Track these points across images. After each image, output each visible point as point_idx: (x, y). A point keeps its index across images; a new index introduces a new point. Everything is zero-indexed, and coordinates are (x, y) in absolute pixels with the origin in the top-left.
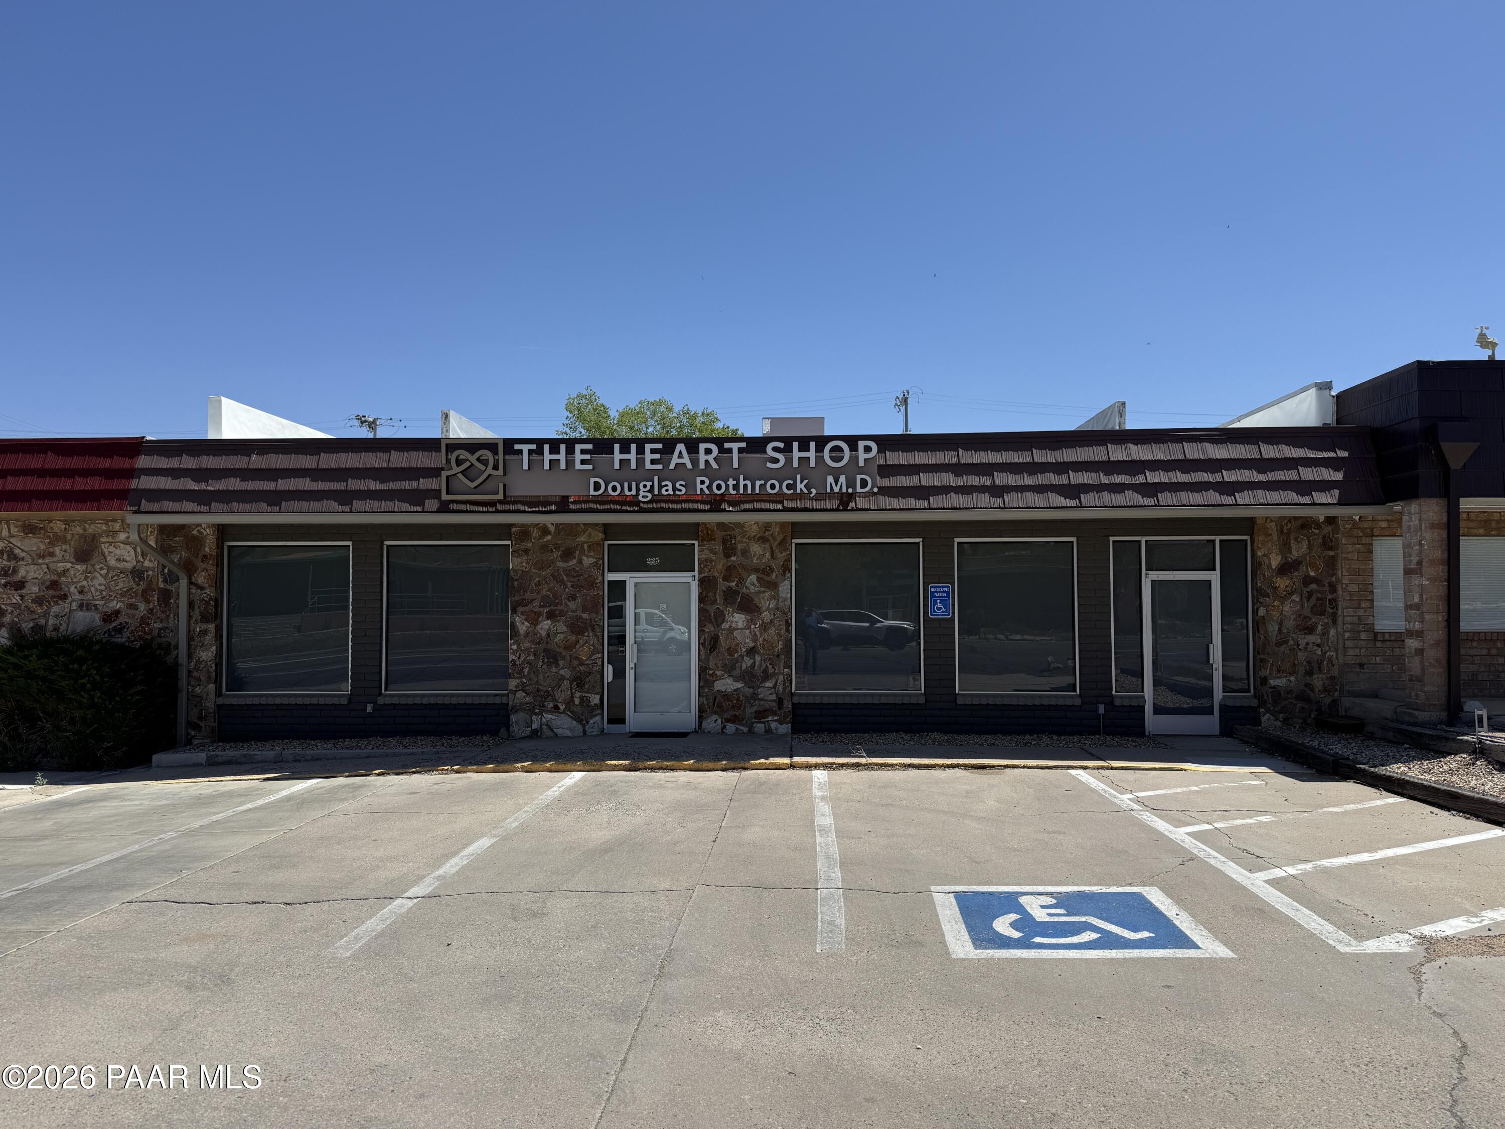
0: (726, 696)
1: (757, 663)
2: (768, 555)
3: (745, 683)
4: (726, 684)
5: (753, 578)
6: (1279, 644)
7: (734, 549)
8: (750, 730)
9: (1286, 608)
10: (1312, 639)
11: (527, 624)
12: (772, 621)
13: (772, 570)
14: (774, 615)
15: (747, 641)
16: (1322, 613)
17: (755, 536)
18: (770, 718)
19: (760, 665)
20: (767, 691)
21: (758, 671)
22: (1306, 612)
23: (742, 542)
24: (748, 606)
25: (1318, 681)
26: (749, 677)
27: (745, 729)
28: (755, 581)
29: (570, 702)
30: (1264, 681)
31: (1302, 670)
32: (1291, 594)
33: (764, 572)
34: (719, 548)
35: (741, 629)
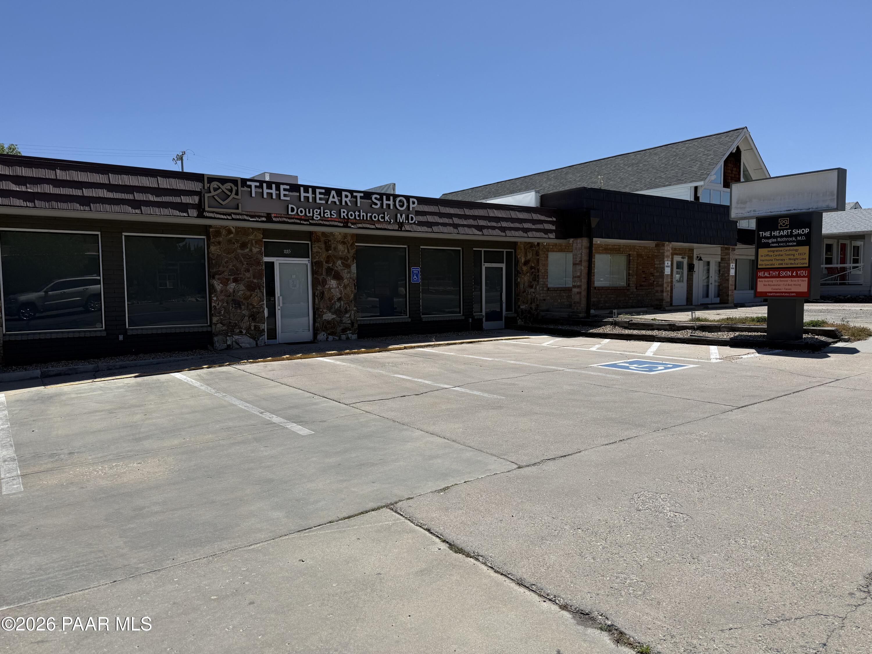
0: (328, 322)
1: (342, 305)
2: (346, 251)
3: (337, 315)
4: (328, 316)
5: (339, 262)
6: (523, 292)
7: (330, 247)
8: (339, 339)
9: (526, 279)
10: (533, 290)
11: (221, 285)
12: (348, 284)
13: (348, 258)
14: (349, 281)
15: (338, 294)
16: (535, 281)
17: (340, 241)
18: (348, 332)
19: (344, 306)
20: (346, 319)
21: (343, 309)
22: (531, 280)
23: (334, 243)
24: (338, 277)
25: (533, 306)
26: (338, 312)
27: (337, 338)
28: (340, 263)
29: (248, 329)
30: (519, 307)
31: (529, 302)
32: (527, 273)
33: (344, 259)
34: (323, 246)
35: (335, 288)
